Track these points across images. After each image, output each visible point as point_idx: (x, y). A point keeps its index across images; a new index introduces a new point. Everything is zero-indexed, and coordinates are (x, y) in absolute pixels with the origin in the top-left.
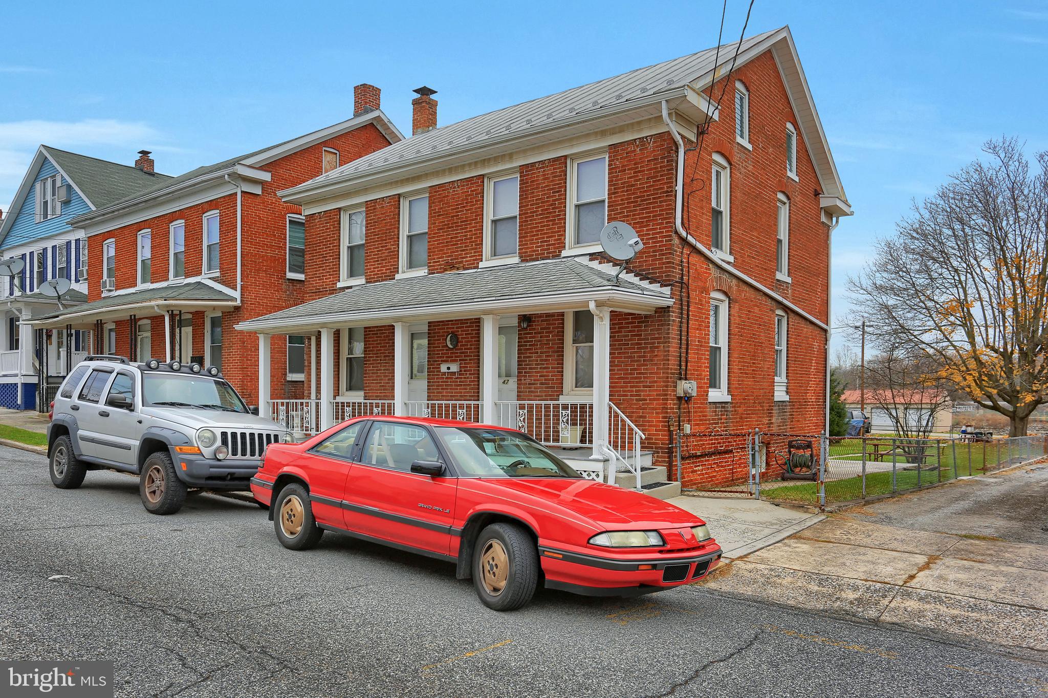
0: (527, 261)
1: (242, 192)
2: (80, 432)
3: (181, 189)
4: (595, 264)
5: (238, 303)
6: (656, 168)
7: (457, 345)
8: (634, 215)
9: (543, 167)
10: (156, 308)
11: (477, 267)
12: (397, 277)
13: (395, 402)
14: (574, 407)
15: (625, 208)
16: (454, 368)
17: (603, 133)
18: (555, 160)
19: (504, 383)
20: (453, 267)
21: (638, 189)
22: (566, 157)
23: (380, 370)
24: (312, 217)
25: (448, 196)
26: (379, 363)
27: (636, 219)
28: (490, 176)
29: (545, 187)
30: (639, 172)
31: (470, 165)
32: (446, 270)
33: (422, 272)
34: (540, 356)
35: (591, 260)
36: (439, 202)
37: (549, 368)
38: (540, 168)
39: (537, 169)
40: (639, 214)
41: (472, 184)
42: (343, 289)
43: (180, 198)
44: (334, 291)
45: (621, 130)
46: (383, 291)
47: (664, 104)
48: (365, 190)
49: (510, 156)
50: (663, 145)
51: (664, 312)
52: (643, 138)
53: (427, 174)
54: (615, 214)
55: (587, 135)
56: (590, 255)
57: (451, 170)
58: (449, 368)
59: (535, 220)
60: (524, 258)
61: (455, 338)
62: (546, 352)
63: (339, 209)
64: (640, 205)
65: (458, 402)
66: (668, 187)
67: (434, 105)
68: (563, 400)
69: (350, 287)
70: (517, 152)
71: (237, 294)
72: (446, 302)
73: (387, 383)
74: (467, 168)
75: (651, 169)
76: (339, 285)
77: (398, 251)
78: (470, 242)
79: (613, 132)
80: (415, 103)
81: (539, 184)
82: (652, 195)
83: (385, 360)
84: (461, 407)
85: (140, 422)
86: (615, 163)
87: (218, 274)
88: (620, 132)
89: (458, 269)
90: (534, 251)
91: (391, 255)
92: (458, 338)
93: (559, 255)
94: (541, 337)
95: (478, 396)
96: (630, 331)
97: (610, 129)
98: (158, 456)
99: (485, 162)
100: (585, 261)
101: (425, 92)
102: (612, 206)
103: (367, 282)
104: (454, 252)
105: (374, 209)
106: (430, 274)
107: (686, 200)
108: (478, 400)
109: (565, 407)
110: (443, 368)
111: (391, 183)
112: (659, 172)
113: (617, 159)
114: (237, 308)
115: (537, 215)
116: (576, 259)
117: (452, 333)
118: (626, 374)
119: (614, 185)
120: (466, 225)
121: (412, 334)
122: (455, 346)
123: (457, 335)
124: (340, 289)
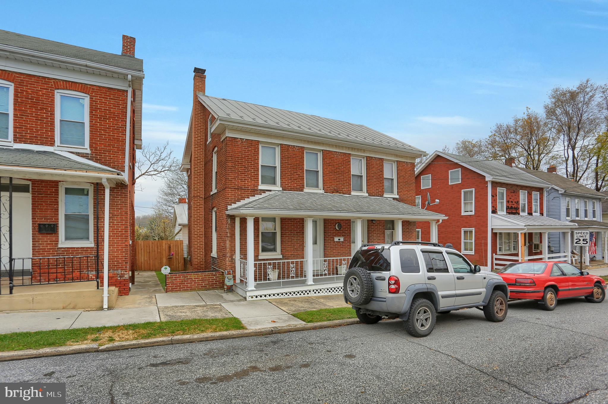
0: (370, 196)
5: (127, 181)
11: (350, 194)
12: (304, 190)
16: (342, 239)
18: (380, 159)
20: (337, 192)
22: (383, 159)
23: (294, 240)
24: (234, 139)
25: (333, 158)
26: (293, 236)
27: (406, 189)
28: (352, 155)
29: (377, 168)
30: (407, 173)
31: (346, 147)
32: (333, 192)
33: (321, 191)
34: (377, 235)
35: (394, 200)
36: (330, 159)
37: (380, 239)
38: (375, 160)
39: (373, 160)
41: (345, 156)
42: (264, 190)
44: (255, 191)
47: (422, 156)
48: (283, 137)
49: (364, 151)
50: (412, 167)
52: (407, 162)
53: (323, 144)
54: (400, 185)
55: (392, 154)
56: (393, 198)
57: (336, 146)
58: (339, 239)
59: (373, 180)
60: (370, 194)
61: (340, 226)
62: (379, 233)
63: (259, 142)
65: (343, 258)
66: (414, 181)
69: (270, 191)
73: (299, 247)
74: (344, 148)
76: (260, 187)
78: (346, 182)
79: (399, 156)
81: (375, 166)
83: (298, 234)
84: (344, 260)
86: (399, 168)
87: (85, 151)
89: (340, 193)
90: (374, 192)
91: (300, 178)
93: (383, 196)
94: (377, 227)
98: (499, 293)
99: (353, 149)
100: (392, 200)
103: (283, 190)
104: (337, 185)
105: (288, 150)
106: (325, 192)
110: (336, 239)
111: (301, 140)
113: (400, 166)
115: (374, 178)
116: (389, 198)
117: (338, 222)
120: (344, 174)
122: (340, 229)
123: (340, 224)
124: (261, 190)
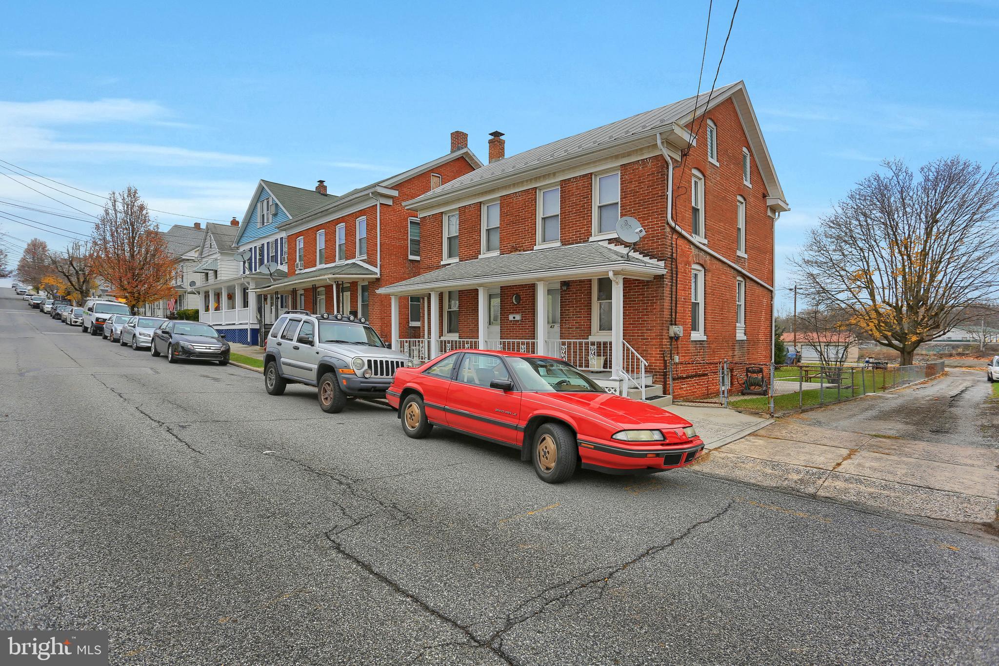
0: (566, 245)
1: (380, 204)
2: (282, 359)
3: (343, 203)
4: (612, 246)
5: (378, 276)
6: (653, 180)
7: (520, 302)
8: (639, 212)
9: (576, 181)
10: (328, 280)
11: (533, 250)
12: (480, 257)
13: (479, 340)
14: (599, 344)
15: (632, 207)
16: (518, 317)
17: (617, 157)
18: (584, 176)
19: (551, 327)
20: (516, 250)
21: (641, 194)
22: (591, 174)
23: (469, 319)
24: (424, 219)
25: (512, 202)
26: (468, 314)
27: (640, 215)
28: (540, 188)
29: (578, 194)
30: (642, 182)
31: (527, 181)
32: (512, 252)
33: (496, 253)
34: (575, 309)
35: (609, 243)
36: (507, 206)
37: (581, 317)
38: (574, 182)
39: (572, 182)
40: (642, 212)
41: (528, 194)
42: (445, 265)
43: (342, 209)
44: (439, 267)
45: (629, 154)
46: (470, 266)
47: (658, 135)
48: (458, 200)
49: (554, 175)
50: (658, 164)
51: (660, 278)
52: (644, 159)
53: (498, 189)
54: (625, 212)
55: (606, 159)
56: (609, 240)
57: (514, 185)
58: (514, 318)
59: (571, 217)
60: (564, 243)
61: (518, 298)
62: (579, 307)
63: (442, 213)
64: (642, 206)
65: (521, 341)
66: (661, 193)
67: (502, 143)
68: (591, 339)
69: (449, 264)
70: (558, 172)
71: (377, 270)
72: (513, 273)
73: (474, 327)
74: (525, 183)
75: (650, 181)
76: (442, 263)
77: (480, 240)
78: (528, 233)
79: (624, 156)
80: (490, 142)
81: (574, 192)
82: (651, 198)
83: (473, 312)
84: (523, 344)
85: (318, 353)
86: (625, 178)
87: (366, 258)
88: (628, 156)
89: (520, 251)
90: (571, 238)
91: (475, 243)
92: (520, 298)
93: (588, 241)
94: (576, 296)
95: (534, 336)
96: (637, 292)
97: (621, 154)
98: (328, 375)
99: (537, 179)
100: (605, 244)
101: (496, 134)
102: (623, 206)
103: (460, 261)
104: (517, 240)
105: (464, 212)
106: (501, 255)
107: (674, 201)
108: (534, 339)
109: (593, 344)
110: (511, 317)
111: (475, 195)
112: (655, 182)
113: (627, 175)
114: (378, 279)
115: (572, 214)
116: (599, 243)
117: (517, 294)
118: (634, 321)
119: (625, 192)
120: (525, 221)
121: (490, 295)
122: (519, 303)
123: (519, 295)
124: (443, 265)
